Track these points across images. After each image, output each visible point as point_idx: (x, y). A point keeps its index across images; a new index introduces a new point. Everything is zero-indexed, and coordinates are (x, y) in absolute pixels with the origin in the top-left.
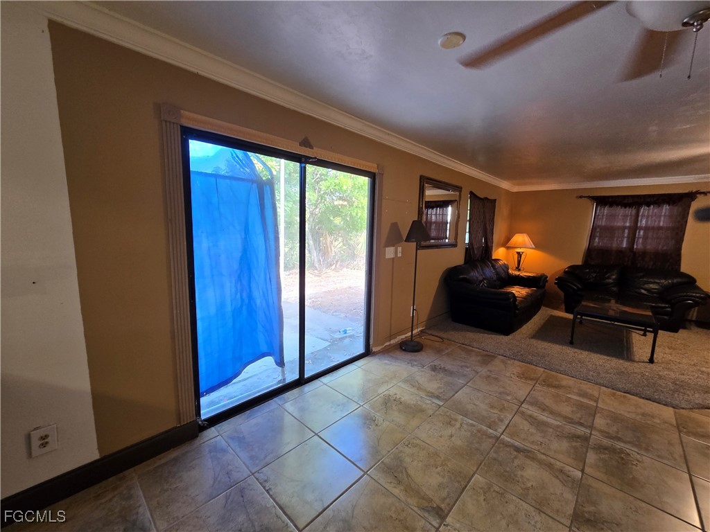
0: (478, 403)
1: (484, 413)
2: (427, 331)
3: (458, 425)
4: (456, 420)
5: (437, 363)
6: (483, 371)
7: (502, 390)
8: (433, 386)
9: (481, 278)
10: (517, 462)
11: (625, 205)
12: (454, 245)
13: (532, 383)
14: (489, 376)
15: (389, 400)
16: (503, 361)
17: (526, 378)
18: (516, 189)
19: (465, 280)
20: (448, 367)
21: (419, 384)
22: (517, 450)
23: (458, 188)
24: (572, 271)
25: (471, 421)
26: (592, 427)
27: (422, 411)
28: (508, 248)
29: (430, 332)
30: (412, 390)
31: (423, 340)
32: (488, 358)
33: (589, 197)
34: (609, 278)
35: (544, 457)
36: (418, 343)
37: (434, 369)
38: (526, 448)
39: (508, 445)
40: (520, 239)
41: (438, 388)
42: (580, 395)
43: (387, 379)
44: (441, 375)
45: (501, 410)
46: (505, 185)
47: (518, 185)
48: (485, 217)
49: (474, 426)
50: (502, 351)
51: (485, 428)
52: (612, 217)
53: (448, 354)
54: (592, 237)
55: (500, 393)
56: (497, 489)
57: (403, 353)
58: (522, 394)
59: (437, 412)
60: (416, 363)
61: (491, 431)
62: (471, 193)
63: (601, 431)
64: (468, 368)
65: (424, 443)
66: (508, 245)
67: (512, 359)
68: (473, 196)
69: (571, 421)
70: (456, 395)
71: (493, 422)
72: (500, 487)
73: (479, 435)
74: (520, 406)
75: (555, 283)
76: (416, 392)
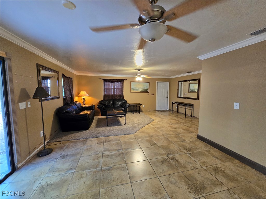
0: (89, 161)
1: (93, 164)
2: (51, 141)
3: (85, 175)
4: (83, 174)
5: (63, 154)
6: (85, 147)
7: (94, 151)
8: (67, 165)
9: (73, 110)
10: (110, 174)
11: (111, 82)
12: (59, 98)
13: (102, 143)
14: (88, 148)
15: (43, 188)
16: (90, 140)
17: (100, 143)
18: (79, 74)
19: (67, 112)
20: (70, 153)
21: (58, 169)
22: (108, 169)
23: (57, 72)
24: (101, 103)
25: (89, 171)
26: (122, 149)
27: (66, 181)
28: (79, 97)
29: (53, 141)
30: (56, 174)
31: (51, 146)
32: (84, 141)
33: (102, 79)
34: (110, 103)
35: (116, 166)
36: (49, 149)
37: (63, 157)
38: (110, 167)
39: (105, 170)
40: (83, 93)
41: (69, 165)
42: (116, 141)
43: (36, 177)
44: (68, 158)
45: (98, 159)
46: (75, 72)
47: (79, 73)
48: (69, 85)
49: (91, 171)
50: (88, 137)
51: (95, 169)
52: (109, 85)
53: (67, 148)
54: (105, 91)
55: (95, 153)
56: (109, 189)
57: (41, 158)
58: (101, 149)
59: (74, 176)
60: (51, 160)
61: (98, 169)
62: (63, 74)
63: (124, 149)
64: (78, 149)
65: (74, 195)
66: (79, 96)
67: (93, 138)
68: (63, 76)
69: (117, 150)
70: (79, 163)
71: (97, 165)
72: (110, 187)
73: (95, 173)
74: (103, 154)
75: (97, 107)
76: (58, 174)
